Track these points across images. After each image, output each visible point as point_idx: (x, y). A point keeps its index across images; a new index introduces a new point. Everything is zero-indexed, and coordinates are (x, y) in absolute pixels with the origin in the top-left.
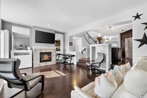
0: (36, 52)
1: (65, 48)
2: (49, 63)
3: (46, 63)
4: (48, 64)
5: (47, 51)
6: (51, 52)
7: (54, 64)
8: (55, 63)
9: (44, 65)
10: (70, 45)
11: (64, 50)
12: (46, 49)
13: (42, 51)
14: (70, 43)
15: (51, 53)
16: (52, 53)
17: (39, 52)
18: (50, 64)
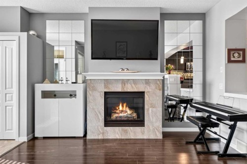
0: (94, 89)
1: (209, 77)
2: (134, 133)
3: (126, 132)
4: (132, 136)
5: (130, 88)
6: (143, 93)
7: (152, 137)
8: (160, 137)
9: (118, 137)
10: (230, 61)
11: (205, 87)
12: (124, 82)
13: (110, 86)
14: (229, 51)
15: (141, 94)
16: (146, 95)
17: (102, 89)
18: (140, 136)
